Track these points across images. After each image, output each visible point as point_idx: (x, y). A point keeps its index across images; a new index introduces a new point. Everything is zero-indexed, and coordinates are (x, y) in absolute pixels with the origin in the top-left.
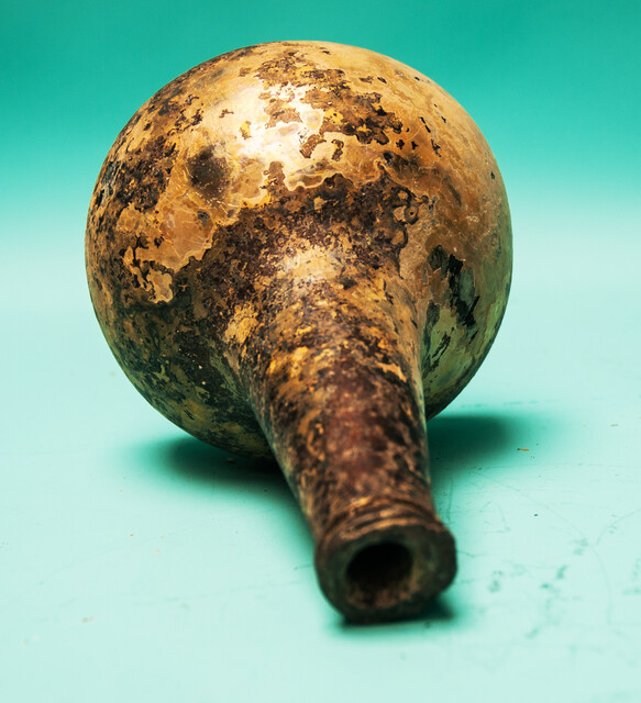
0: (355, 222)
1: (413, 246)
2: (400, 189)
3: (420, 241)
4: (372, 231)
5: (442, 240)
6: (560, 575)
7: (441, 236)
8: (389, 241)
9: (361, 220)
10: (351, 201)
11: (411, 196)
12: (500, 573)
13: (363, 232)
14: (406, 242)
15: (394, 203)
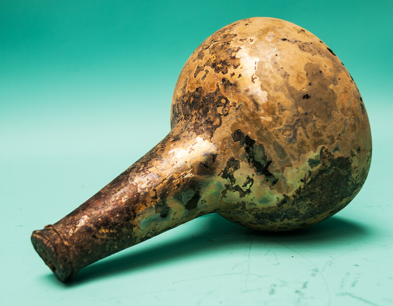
0: (201, 111)
1: (224, 127)
2: (223, 97)
3: (228, 125)
4: (206, 116)
5: (241, 127)
6: (305, 286)
7: (241, 125)
8: (212, 123)
9: (203, 110)
10: (201, 100)
11: (227, 101)
12: (275, 285)
13: (202, 116)
14: (220, 125)
15: (218, 104)
